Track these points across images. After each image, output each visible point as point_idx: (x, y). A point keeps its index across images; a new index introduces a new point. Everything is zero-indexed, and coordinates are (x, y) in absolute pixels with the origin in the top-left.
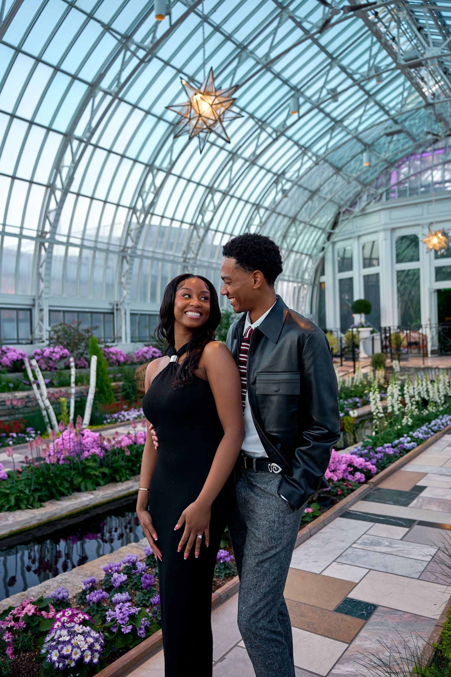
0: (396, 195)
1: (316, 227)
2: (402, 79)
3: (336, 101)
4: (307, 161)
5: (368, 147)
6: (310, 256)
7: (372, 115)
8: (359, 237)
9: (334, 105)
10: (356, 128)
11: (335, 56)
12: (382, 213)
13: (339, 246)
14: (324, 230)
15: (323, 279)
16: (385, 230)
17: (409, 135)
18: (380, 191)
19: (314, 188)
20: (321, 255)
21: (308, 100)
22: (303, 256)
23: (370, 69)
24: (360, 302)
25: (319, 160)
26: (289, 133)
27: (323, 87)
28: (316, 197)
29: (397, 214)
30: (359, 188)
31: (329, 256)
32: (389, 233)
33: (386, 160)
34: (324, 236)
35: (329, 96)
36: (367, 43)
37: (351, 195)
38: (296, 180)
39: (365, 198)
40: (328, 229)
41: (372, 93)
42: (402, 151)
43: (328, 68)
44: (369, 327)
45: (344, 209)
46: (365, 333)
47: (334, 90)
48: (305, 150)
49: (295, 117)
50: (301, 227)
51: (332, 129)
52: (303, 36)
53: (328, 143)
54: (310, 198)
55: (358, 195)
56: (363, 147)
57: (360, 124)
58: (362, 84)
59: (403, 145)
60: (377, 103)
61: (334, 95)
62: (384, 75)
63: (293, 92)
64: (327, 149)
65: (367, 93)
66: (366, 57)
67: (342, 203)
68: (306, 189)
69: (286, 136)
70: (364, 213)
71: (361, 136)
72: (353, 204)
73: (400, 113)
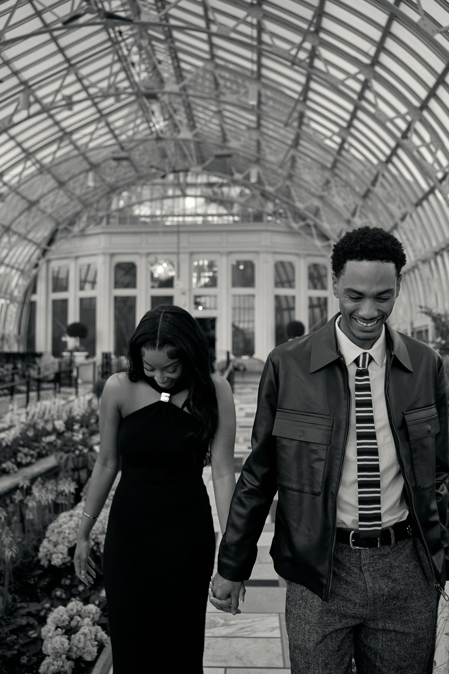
0: (117, 221)
1: (30, 241)
2: (135, 107)
3: (71, 109)
4: (30, 167)
5: (94, 167)
6: (22, 272)
7: (101, 136)
8: (77, 258)
9: (66, 113)
10: (87, 144)
11: (73, 62)
12: (102, 237)
13: (55, 265)
14: (38, 245)
15: (34, 298)
16: (104, 254)
17: (133, 165)
18: (101, 214)
19: (34, 198)
20: (34, 272)
21: (38, 101)
22: (14, 271)
23: (110, 87)
24: (75, 325)
25: (43, 170)
26: (13, 131)
27: (58, 91)
28: (34, 209)
29: (118, 240)
30: (79, 208)
31: (43, 274)
32: (108, 258)
33: (109, 185)
34: (38, 252)
35: (64, 103)
36: (108, 60)
37: (70, 214)
38: (16, 185)
39: (84, 219)
40: (44, 246)
41: (105, 112)
42: (123, 180)
43: (64, 72)
44: (83, 351)
45: (61, 227)
46: (80, 357)
47: (70, 97)
48: (28, 154)
49: (24, 114)
50: (14, 239)
51: (61, 139)
52: (41, 28)
53: (55, 152)
54: (28, 209)
55: (77, 215)
56: (88, 167)
57: (91, 140)
58: (97, 100)
59: (125, 174)
60: (108, 124)
61: (69, 103)
62: (123, 96)
63: (22, 88)
64: (53, 159)
65: (99, 111)
66: (107, 72)
67: (60, 220)
68: (23, 198)
69: (9, 135)
70: (83, 234)
71: (89, 154)
72: (72, 223)
73: (131, 140)
